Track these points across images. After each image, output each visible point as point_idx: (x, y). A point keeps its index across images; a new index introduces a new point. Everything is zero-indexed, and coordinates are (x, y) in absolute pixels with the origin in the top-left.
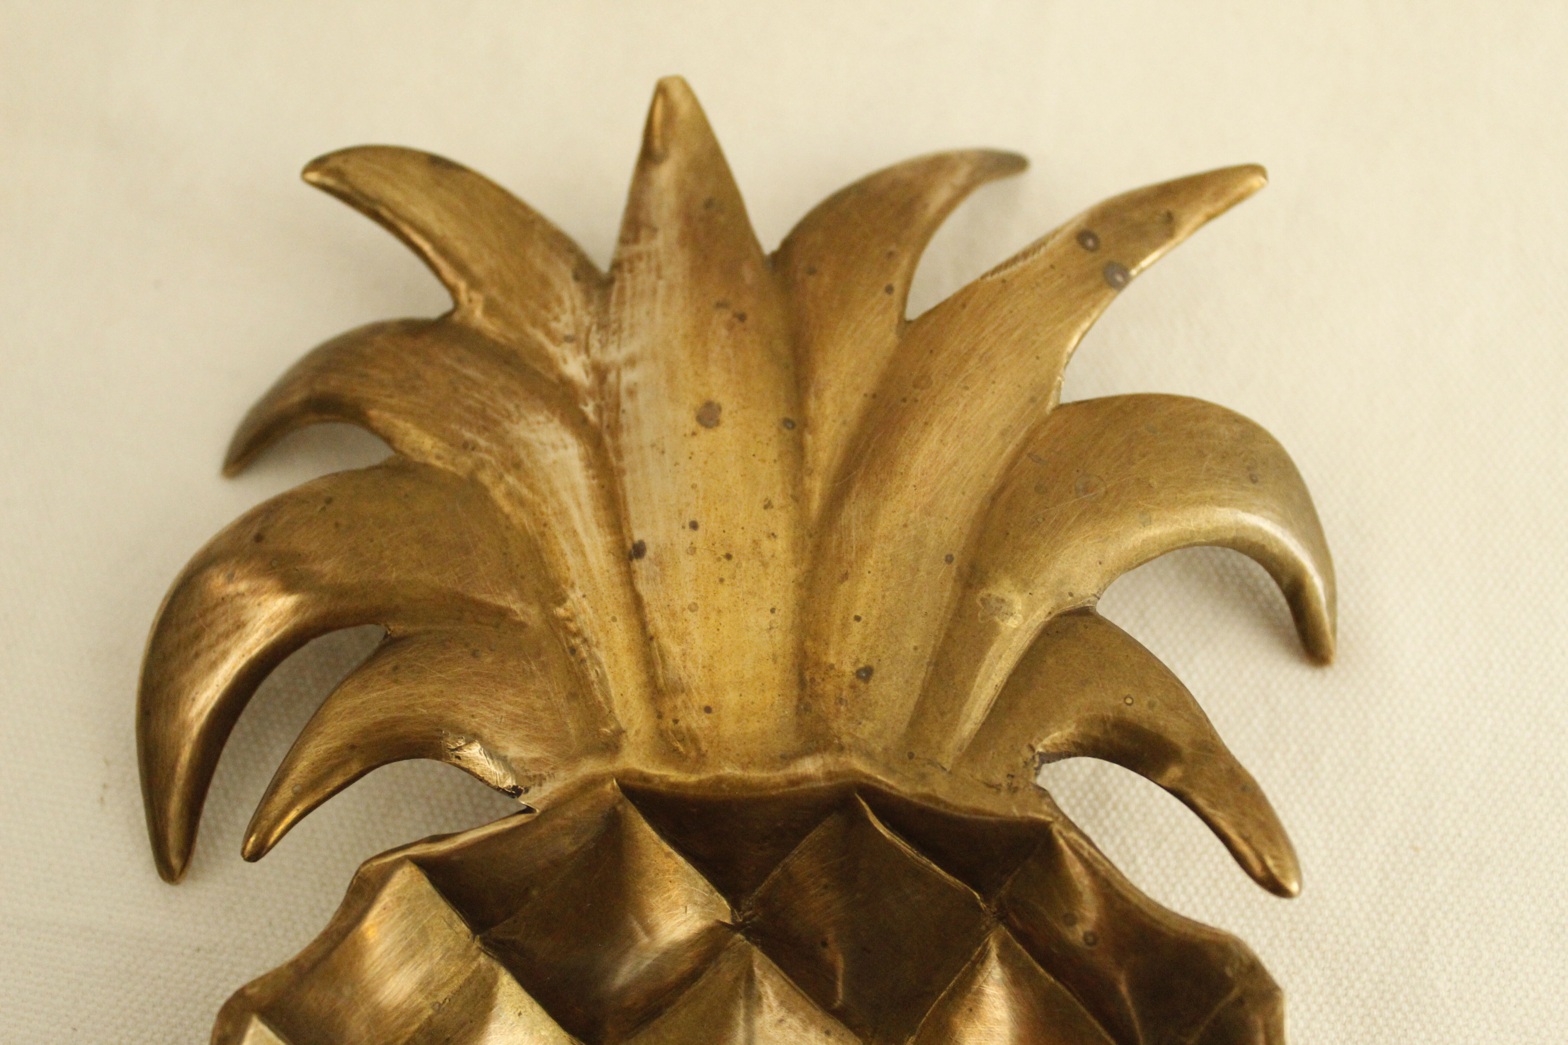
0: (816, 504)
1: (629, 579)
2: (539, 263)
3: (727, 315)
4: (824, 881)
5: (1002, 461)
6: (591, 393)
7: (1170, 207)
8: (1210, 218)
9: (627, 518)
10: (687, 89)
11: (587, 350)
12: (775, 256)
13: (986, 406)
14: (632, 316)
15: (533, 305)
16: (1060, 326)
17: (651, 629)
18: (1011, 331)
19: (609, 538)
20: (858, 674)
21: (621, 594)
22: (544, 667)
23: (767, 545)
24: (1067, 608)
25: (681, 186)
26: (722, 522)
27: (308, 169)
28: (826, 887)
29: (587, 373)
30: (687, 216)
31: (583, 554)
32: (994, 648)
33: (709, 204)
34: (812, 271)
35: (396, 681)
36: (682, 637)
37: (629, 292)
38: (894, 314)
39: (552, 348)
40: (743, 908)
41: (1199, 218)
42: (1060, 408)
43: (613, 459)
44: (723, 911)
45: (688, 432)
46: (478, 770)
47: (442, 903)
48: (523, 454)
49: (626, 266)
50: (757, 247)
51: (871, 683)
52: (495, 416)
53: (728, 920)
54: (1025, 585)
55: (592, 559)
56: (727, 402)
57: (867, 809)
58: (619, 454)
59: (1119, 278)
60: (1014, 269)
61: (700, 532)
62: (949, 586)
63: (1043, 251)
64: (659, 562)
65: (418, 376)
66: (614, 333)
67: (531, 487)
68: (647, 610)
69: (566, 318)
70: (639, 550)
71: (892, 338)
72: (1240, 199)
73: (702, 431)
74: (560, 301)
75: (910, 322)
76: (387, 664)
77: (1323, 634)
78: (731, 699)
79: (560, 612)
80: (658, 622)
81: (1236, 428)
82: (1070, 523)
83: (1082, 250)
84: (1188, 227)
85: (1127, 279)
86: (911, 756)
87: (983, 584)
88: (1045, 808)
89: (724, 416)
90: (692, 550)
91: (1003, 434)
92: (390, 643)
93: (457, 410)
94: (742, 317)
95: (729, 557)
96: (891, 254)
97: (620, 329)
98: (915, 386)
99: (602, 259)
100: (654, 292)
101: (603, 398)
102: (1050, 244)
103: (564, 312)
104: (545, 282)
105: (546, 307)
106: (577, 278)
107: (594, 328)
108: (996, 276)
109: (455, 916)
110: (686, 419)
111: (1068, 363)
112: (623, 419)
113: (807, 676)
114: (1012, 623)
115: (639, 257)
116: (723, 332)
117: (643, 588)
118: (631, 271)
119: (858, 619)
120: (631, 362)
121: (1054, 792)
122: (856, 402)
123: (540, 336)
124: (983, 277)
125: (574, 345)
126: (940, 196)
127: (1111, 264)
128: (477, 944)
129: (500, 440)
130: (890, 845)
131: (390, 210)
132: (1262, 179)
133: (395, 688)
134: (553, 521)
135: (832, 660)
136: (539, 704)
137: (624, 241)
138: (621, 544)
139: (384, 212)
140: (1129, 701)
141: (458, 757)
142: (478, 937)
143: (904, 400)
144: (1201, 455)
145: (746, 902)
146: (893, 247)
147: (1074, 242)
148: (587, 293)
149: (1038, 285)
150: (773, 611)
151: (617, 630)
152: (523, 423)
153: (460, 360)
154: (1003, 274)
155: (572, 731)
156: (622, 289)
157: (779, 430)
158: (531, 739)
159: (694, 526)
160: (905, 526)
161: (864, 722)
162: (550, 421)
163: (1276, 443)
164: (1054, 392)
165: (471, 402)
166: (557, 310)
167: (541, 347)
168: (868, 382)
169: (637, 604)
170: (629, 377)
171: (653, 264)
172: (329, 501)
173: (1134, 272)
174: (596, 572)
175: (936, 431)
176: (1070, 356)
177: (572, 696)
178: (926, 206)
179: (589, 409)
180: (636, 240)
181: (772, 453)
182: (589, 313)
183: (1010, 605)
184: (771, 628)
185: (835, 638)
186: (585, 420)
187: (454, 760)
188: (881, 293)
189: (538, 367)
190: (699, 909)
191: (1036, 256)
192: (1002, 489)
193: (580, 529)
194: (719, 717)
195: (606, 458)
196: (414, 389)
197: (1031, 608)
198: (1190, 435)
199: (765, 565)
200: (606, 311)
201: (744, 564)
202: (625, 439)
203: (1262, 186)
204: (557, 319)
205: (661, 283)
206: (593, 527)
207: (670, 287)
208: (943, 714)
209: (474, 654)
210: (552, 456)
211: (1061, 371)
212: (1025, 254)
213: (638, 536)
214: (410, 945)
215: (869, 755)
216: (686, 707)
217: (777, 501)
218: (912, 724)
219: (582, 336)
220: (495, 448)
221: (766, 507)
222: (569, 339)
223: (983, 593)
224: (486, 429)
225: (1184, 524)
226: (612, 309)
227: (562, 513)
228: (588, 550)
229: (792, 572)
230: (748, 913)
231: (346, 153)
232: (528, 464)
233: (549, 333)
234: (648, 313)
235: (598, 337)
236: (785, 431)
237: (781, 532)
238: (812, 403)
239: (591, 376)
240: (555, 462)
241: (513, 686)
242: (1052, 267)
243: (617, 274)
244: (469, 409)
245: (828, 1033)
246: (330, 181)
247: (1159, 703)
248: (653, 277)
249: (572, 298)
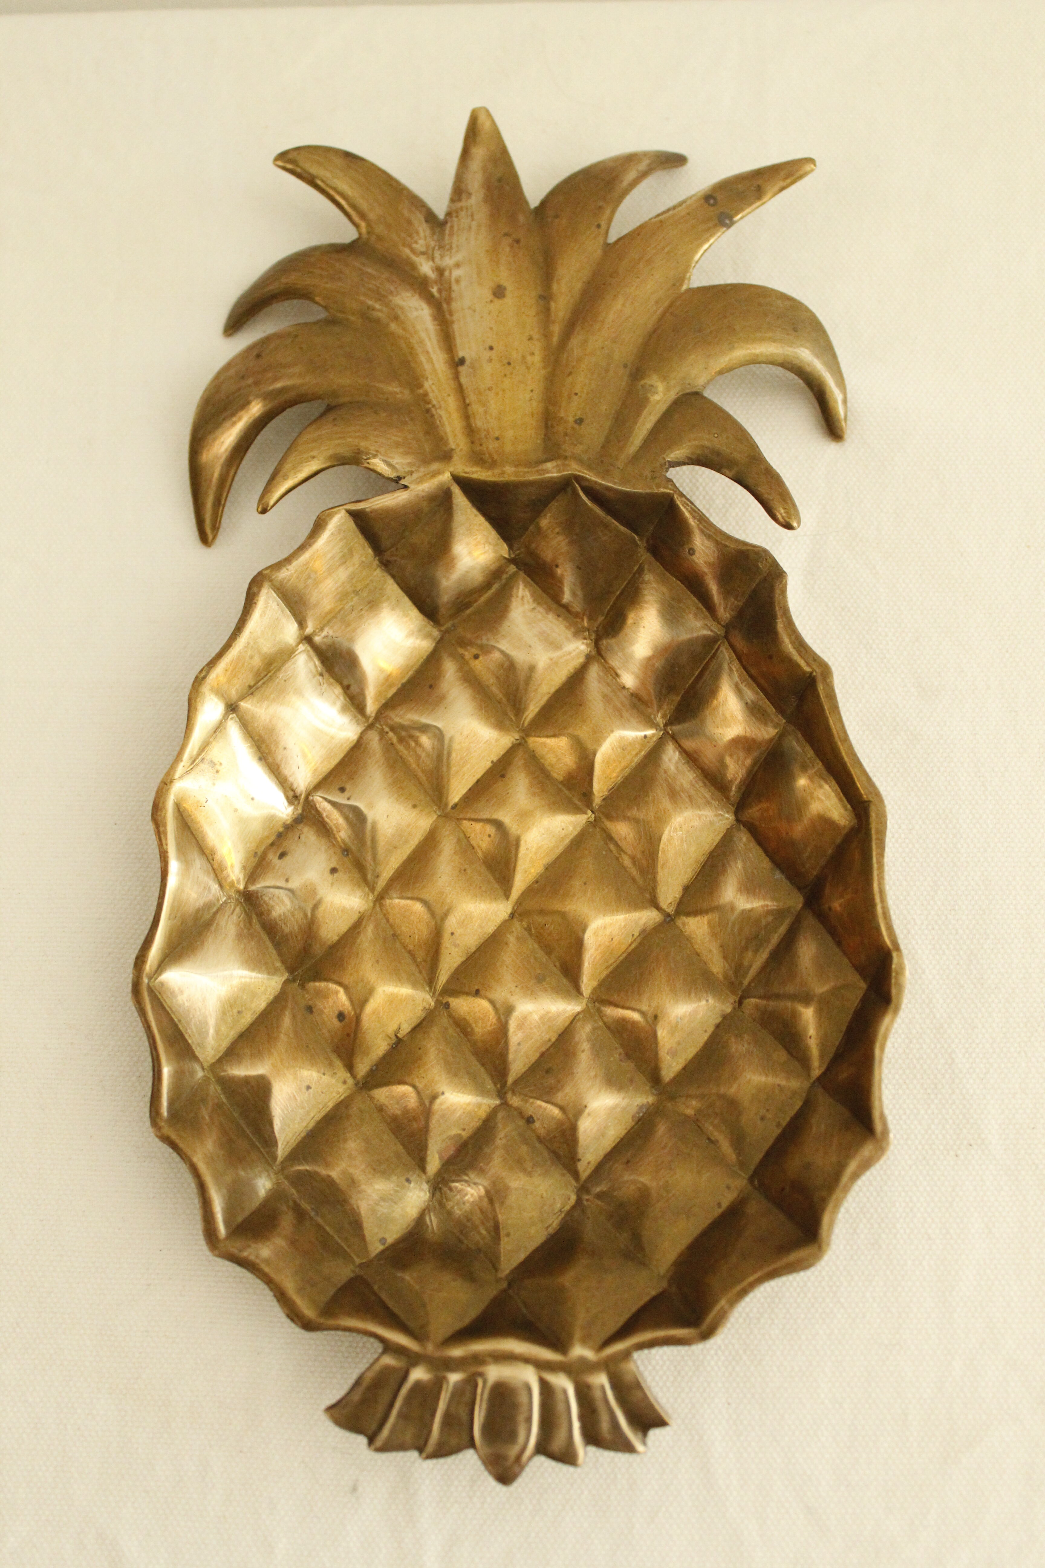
0: (555, 339)
1: (456, 377)
2: (406, 213)
3: (509, 240)
4: (557, 530)
5: (655, 317)
6: (436, 282)
7: (760, 182)
8: (782, 189)
9: (455, 345)
10: (489, 115)
11: (433, 259)
12: (537, 209)
13: (649, 287)
14: (458, 241)
15: (403, 235)
16: (690, 246)
17: (467, 401)
18: (663, 249)
19: (446, 356)
20: (575, 422)
21: (452, 384)
22: (412, 419)
23: (529, 358)
24: (688, 391)
25: (484, 169)
26: (506, 346)
27: (276, 159)
28: (558, 533)
29: (433, 272)
30: (488, 186)
31: (433, 364)
32: (647, 409)
33: (500, 180)
34: (557, 216)
35: (335, 425)
36: (484, 404)
37: (455, 229)
38: (601, 240)
39: (414, 258)
40: (515, 549)
41: (776, 188)
42: (689, 290)
43: (448, 316)
44: (504, 550)
45: (488, 300)
46: (379, 470)
47: (360, 536)
48: (399, 312)
49: (454, 214)
50: (527, 203)
51: (582, 426)
52: (385, 293)
53: (507, 556)
54: (664, 378)
55: (437, 366)
56: (509, 286)
57: (579, 489)
58: (451, 314)
59: (727, 221)
60: (667, 215)
61: (494, 351)
62: (626, 378)
63: (684, 205)
64: (472, 366)
65: (341, 272)
66: (448, 250)
67: (404, 329)
68: (466, 391)
69: (421, 242)
70: (462, 361)
71: (599, 252)
72: (801, 177)
73: (495, 300)
74: (417, 233)
75: (609, 244)
76: (330, 417)
77: (839, 420)
78: (510, 434)
79: (421, 391)
80: (472, 398)
81: (788, 303)
82: (690, 347)
83: (707, 205)
84: (769, 195)
85: (732, 223)
86: (602, 462)
87: (642, 378)
88: (670, 486)
89: (508, 293)
90: (490, 360)
91: (657, 302)
92: (329, 409)
93: (363, 289)
94: (518, 241)
95: (509, 364)
96: (600, 207)
97: (451, 248)
98: (611, 276)
99: (440, 210)
100: (470, 228)
101: (442, 285)
102: (688, 202)
103: (420, 239)
104: (409, 222)
105: (410, 236)
106: (427, 221)
107: (437, 248)
108: (657, 219)
109: (366, 544)
110: (487, 294)
111: (695, 266)
112: (454, 295)
113: (550, 423)
114: (657, 397)
115: (461, 209)
116: (508, 249)
117: (463, 380)
118: (457, 217)
119: (576, 394)
120: (458, 265)
121: (675, 481)
122: (578, 286)
123: (407, 251)
124: (650, 219)
125: (425, 257)
126: (631, 175)
127: (722, 213)
128: (376, 562)
129: (387, 305)
130: (591, 510)
131: (323, 181)
132: (812, 166)
133: (335, 428)
134: (416, 346)
135: (562, 414)
136: (410, 436)
137: (452, 200)
138: (452, 358)
139: (319, 182)
140: (716, 436)
141: (368, 463)
142: (377, 558)
143: (604, 284)
144: (766, 315)
145: (516, 546)
146: (601, 204)
147: (703, 201)
148: (432, 229)
149: (680, 223)
150: (532, 391)
151: (450, 401)
152: (399, 297)
153: (364, 264)
154: (661, 218)
155: (427, 450)
156: (452, 227)
157: (537, 301)
158: (407, 453)
159: (491, 348)
160: (603, 348)
161: (578, 445)
162: (413, 296)
163: (811, 312)
164: (686, 281)
165: (370, 286)
166: (416, 238)
167: (408, 258)
168: (586, 274)
169: (460, 389)
170: (456, 273)
171: (469, 213)
172: (296, 336)
173: (736, 218)
174: (439, 372)
175: (620, 300)
176: (697, 262)
177: (427, 433)
178: (622, 181)
179: (434, 290)
180: (460, 200)
181: (532, 312)
182: (434, 240)
183: (656, 387)
184: (531, 400)
185: (564, 404)
186: (432, 296)
187: (366, 465)
188: (593, 228)
189: (407, 268)
190: (491, 547)
191: (680, 208)
192: (655, 331)
193: (430, 350)
194: (503, 443)
195: (444, 316)
196: (339, 279)
197: (668, 389)
198: (760, 305)
199: (528, 368)
200: (443, 238)
201: (517, 367)
202: (455, 305)
203: (812, 170)
204: (416, 242)
205: (474, 224)
206: (438, 351)
207: (479, 226)
208: (619, 441)
209: (376, 412)
210: (415, 314)
211: (691, 270)
212: (674, 208)
213: (461, 354)
214: (343, 556)
215: (580, 461)
216: (487, 438)
217: (536, 336)
218: (603, 447)
219: (430, 252)
220: (385, 309)
221: (529, 340)
222: (423, 253)
223: (642, 382)
224: (380, 300)
225: (753, 351)
226: (447, 237)
227: (421, 342)
228: (435, 361)
229: (543, 372)
230: (518, 552)
231: (298, 149)
232: (402, 317)
233: (413, 251)
234: (467, 239)
235: (439, 252)
236: (540, 300)
237: (537, 352)
238: (555, 286)
239: (435, 273)
240: (417, 317)
241: (397, 428)
242: (688, 214)
243: (449, 219)
244: (369, 289)
245: (559, 616)
246: (289, 166)
247: (731, 437)
248: (469, 220)
249: (424, 232)
